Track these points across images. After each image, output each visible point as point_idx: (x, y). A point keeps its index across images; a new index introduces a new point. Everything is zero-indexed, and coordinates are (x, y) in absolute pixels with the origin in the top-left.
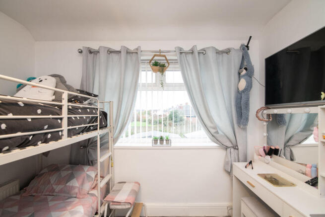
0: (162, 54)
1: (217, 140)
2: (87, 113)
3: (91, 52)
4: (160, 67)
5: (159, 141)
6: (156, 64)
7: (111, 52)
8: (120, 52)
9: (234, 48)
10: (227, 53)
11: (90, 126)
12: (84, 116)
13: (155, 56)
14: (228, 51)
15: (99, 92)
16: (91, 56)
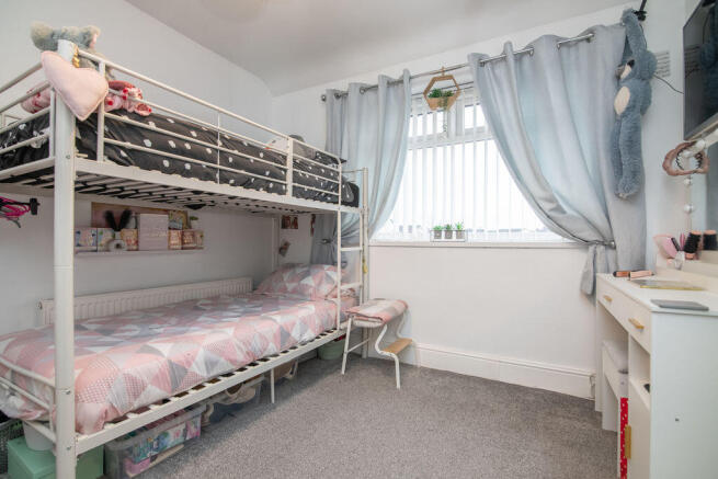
0: (446, 74)
1: (560, 226)
2: (321, 174)
3: (338, 97)
4: (441, 98)
5: (443, 233)
6: (436, 94)
7: (365, 89)
8: (376, 87)
9: (602, 26)
10: (588, 40)
11: (327, 194)
12: (317, 177)
13: (434, 81)
14: (588, 37)
15: (349, 157)
16: (337, 103)
